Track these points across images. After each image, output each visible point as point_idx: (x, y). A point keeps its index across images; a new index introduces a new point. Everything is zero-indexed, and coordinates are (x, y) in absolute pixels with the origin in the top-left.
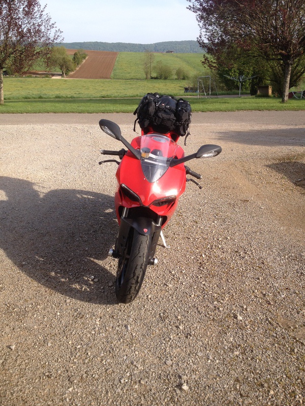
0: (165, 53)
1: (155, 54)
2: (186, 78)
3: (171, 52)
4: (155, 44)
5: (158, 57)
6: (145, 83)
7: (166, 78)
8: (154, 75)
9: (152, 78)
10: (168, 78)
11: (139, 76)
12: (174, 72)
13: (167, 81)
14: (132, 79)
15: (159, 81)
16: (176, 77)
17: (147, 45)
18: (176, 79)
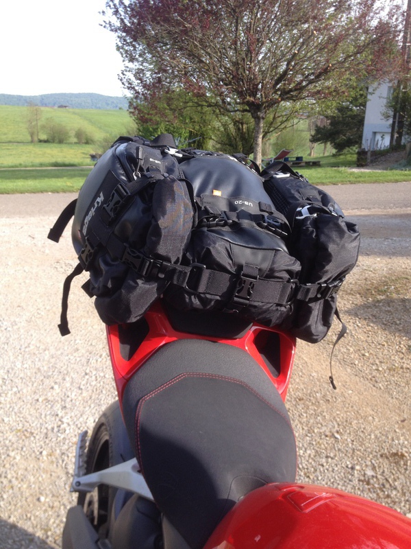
0: (56, 107)
1: (43, 108)
2: (90, 142)
3: (65, 107)
4: (41, 96)
5: (47, 113)
6: (31, 147)
7: (61, 142)
8: (44, 137)
9: (40, 141)
10: (65, 142)
11: (20, 138)
12: (72, 133)
13: (63, 145)
14: (10, 142)
15: (52, 145)
16: (75, 140)
17: (30, 97)
18: (76, 143)
